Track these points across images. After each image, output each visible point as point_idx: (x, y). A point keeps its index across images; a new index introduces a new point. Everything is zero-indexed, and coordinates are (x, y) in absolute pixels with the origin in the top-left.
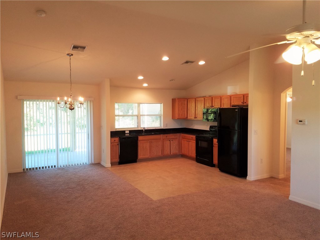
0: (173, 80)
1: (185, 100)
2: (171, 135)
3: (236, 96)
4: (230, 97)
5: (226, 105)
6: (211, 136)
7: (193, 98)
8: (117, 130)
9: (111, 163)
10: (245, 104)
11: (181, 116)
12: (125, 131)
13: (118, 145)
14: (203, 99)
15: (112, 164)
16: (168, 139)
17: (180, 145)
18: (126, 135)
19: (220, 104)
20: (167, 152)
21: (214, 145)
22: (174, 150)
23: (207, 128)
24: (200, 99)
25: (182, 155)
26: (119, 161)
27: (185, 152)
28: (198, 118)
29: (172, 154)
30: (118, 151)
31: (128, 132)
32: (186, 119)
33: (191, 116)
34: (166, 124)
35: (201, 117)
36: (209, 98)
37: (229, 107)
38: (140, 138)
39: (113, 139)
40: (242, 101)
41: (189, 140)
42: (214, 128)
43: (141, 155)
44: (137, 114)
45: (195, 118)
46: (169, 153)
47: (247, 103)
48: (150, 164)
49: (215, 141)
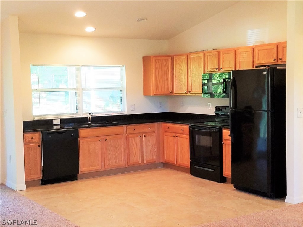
0: (144, 19)
1: (168, 59)
2: (143, 125)
3: (263, 47)
4: (253, 49)
5: (245, 65)
6: (218, 124)
7: (183, 55)
8: (37, 118)
9: (26, 183)
10: (280, 62)
11: (160, 91)
12: (52, 121)
13: (39, 146)
14: (202, 55)
15: (29, 184)
16: (136, 133)
17: (160, 146)
18: (55, 127)
19: (234, 64)
20: (135, 158)
21: (223, 141)
22: (149, 156)
23: (211, 111)
24: (197, 55)
25: (163, 163)
26: (41, 178)
27: (169, 157)
28: (192, 92)
29: (145, 162)
30: (39, 158)
31: (59, 122)
32: (170, 95)
33: (180, 89)
34: (133, 106)
35: (199, 90)
36: (213, 53)
37: (250, 68)
38: (83, 132)
39: (29, 136)
40: (275, 57)
41: (178, 135)
42: (223, 110)
43: (84, 166)
44: (75, 87)
45: (188, 92)
46: (140, 160)
47: (284, 60)
48: (104, 182)
49: (226, 133)
